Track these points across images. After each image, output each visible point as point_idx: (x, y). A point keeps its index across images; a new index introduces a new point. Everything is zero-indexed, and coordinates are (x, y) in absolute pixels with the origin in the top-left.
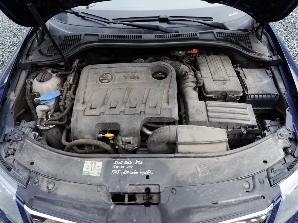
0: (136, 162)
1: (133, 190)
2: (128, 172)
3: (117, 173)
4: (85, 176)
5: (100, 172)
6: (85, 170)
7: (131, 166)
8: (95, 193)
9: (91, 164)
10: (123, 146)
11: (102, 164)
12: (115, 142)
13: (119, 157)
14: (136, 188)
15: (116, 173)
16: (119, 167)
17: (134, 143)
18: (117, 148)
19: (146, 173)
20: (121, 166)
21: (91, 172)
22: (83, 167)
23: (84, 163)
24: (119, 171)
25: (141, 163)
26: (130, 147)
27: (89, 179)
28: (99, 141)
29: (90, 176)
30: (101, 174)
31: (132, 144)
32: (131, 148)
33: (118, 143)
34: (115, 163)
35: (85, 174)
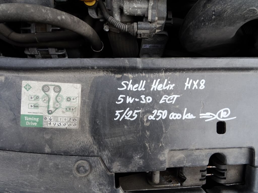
0: (186, 84)
1: (179, 161)
2: (163, 114)
3: (132, 117)
4: (30, 129)
5: (79, 116)
6: (25, 109)
7: (172, 97)
8: (72, 176)
9: (44, 91)
10: (125, 27)
11: (80, 90)
12: (100, 16)
13: (134, 70)
14: (187, 156)
15: (127, 118)
16: (137, 100)
17: (157, 18)
18: (107, 30)
19: (216, 117)
20: (143, 97)
21: (49, 117)
22: (20, 100)
23: (21, 87)
24: (136, 111)
25: (202, 87)
26: (144, 29)
27: (47, 137)
28: (59, 12)
29: (45, 129)
30: (81, 122)
31: (151, 22)
32: (148, 31)
33: (110, 18)
34: (123, 87)
35: (29, 123)
